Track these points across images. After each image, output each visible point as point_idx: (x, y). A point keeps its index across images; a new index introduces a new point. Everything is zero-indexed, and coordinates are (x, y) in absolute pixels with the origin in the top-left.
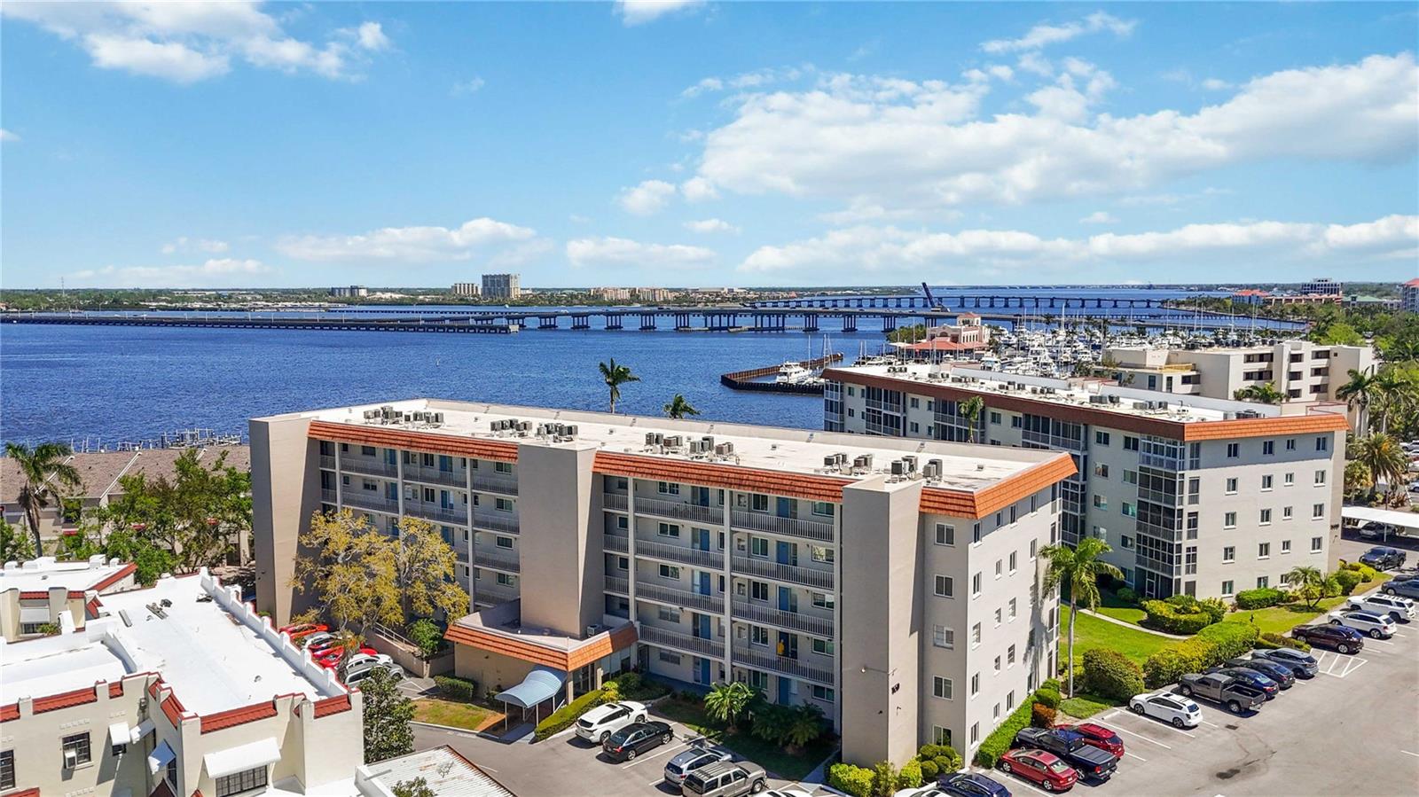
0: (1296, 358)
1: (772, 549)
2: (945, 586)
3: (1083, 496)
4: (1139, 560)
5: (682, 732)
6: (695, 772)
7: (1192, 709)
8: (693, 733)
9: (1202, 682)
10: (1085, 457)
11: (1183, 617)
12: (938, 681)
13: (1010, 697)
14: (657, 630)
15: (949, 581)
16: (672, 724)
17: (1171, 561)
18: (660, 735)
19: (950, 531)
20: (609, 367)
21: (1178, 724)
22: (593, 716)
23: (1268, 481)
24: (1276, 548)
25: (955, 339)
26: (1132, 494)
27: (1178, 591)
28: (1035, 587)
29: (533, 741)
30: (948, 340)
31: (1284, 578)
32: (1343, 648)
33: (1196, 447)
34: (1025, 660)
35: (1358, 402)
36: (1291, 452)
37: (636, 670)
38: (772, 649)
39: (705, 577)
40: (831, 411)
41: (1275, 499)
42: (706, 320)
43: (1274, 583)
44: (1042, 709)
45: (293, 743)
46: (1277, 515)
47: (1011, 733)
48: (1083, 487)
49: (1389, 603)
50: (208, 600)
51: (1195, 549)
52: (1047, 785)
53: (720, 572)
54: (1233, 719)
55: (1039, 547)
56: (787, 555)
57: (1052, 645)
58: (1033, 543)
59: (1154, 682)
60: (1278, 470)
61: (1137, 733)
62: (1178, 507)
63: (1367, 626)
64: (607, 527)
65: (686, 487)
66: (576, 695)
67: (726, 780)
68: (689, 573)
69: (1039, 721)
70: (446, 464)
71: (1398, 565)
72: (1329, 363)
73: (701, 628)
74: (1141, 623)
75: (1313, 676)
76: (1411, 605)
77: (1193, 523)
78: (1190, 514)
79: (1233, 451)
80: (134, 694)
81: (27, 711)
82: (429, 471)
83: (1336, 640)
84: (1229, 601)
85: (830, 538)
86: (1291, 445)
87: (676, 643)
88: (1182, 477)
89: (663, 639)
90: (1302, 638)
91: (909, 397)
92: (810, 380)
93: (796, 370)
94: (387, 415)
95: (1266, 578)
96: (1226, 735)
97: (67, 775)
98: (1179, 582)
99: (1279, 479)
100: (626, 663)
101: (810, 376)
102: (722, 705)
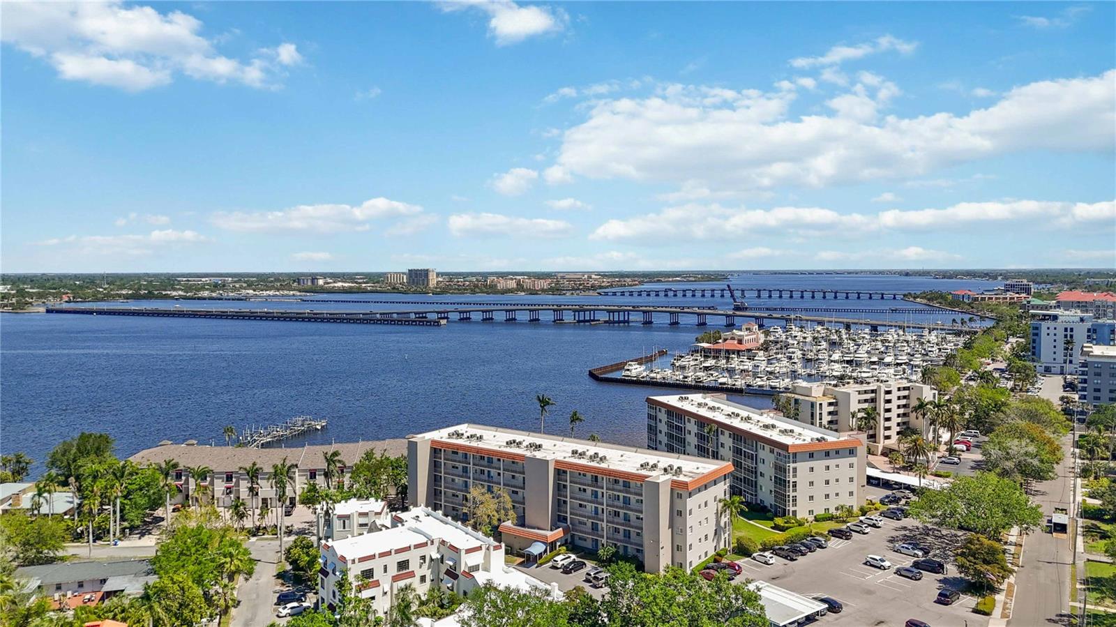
0: (888, 392)
1: (621, 498)
2: (680, 513)
3: (756, 472)
4: (775, 501)
5: (590, 565)
6: (597, 575)
7: (771, 558)
8: (593, 564)
9: (780, 549)
10: (756, 455)
11: (786, 525)
12: (678, 546)
13: (706, 553)
14: (577, 528)
15: (681, 511)
16: (586, 562)
17: (786, 500)
18: (583, 565)
19: (681, 494)
20: (541, 398)
21: (766, 563)
22: (558, 558)
23: (828, 468)
24: (832, 496)
25: (740, 342)
26: (773, 472)
27: (789, 514)
28: (717, 513)
29: (537, 567)
30: (736, 342)
31: (835, 509)
32: (844, 537)
33: (795, 455)
34: (713, 540)
35: (921, 414)
36: (838, 455)
37: (570, 543)
38: (621, 536)
39: (596, 508)
40: (651, 418)
41: (831, 475)
42: (575, 315)
43: (832, 511)
44: (717, 557)
45: (487, 558)
46: (832, 482)
47: (704, 565)
48: (755, 468)
49: (872, 520)
50: (428, 515)
51: (796, 496)
53: (602, 507)
54: (787, 562)
55: (718, 499)
56: (627, 501)
57: (726, 535)
58: (715, 497)
59: (764, 550)
60: (831, 462)
61: (750, 565)
62: (788, 479)
63: (858, 529)
64: (560, 488)
65: (589, 475)
66: (550, 552)
68: (590, 507)
69: (715, 561)
70: (490, 461)
71: (898, 503)
72: (909, 393)
73: (595, 527)
74: (772, 528)
75: (826, 547)
76: (880, 521)
77: (795, 486)
78: (793, 482)
79: (811, 455)
80: (436, 544)
81: (412, 548)
82: (482, 462)
83: (843, 534)
84: (811, 518)
85: (641, 495)
86: (837, 452)
87: (585, 533)
88: (789, 466)
89: (581, 532)
90: (830, 534)
91: (686, 417)
92: (645, 374)
93: (634, 367)
94: (459, 435)
95: (828, 509)
96: (782, 567)
97: (421, 567)
98: (789, 510)
99: (832, 467)
100: (566, 540)
101: (644, 371)
102: (604, 555)
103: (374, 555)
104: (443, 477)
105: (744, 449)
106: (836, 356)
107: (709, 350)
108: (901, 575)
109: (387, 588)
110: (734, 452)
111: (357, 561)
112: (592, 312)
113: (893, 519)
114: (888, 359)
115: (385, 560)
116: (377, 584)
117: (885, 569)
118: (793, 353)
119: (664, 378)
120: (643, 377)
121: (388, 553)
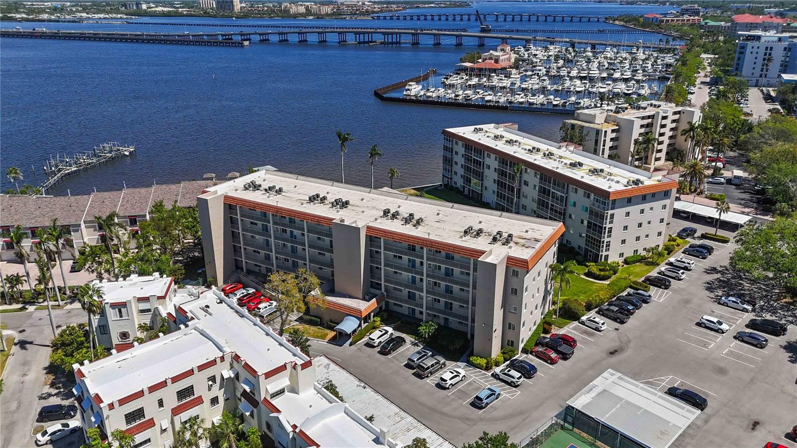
0: (664, 118)
1: (443, 269)
2: (515, 292)
3: (564, 213)
4: (586, 245)
5: (409, 339)
6: (421, 364)
8: (413, 340)
9: (607, 310)
10: (567, 197)
11: (602, 273)
12: (510, 324)
13: (535, 322)
14: (393, 296)
15: (516, 290)
17: (600, 246)
18: (402, 342)
19: (518, 272)
20: (339, 134)
21: (597, 329)
22: (375, 335)
23: (642, 211)
24: (643, 238)
25: (497, 61)
26: (586, 217)
27: (601, 259)
28: (546, 279)
29: (351, 345)
30: (493, 61)
31: (645, 249)
32: (663, 287)
33: (614, 201)
34: (541, 307)
35: (690, 137)
36: (653, 198)
37: (385, 311)
38: (441, 306)
40: (447, 150)
42: (356, 37)
43: (641, 252)
44: (546, 326)
45: (294, 379)
46: (644, 224)
47: (535, 339)
49: (684, 262)
50: (221, 302)
51: (610, 242)
52: (549, 361)
53: (421, 277)
54: (617, 325)
55: (548, 265)
56: (449, 273)
57: (551, 296)
59: (589, 308)
60: (646, 206)
61: (582, 334)
62: (604, 226)
63: (674, 275)
64: (372, 256)
65: (405, 243)
67: (432, 366)
68: (406, 275)
69: (544, 332)
70: (292, 220)
71: (693, 235)
72: (680, 117)
73: (412, 297)
74: (585, 274)
75: (650, 302)
76: (693, 264)
77: (610, 232)
78: (609, 228)
79: (629, 201)
80: (228, 360)
81: (195, 371)
82: (283, 222)
83: (661, 283)
84: (621, 260)
85: (468, 269)
86: (653, 195)
87: (401, 301)
88: (607, 213)
89: (396, 299)
90: (648, 282)
91: (486, 153)
92: (422, 93)
93: (414, 87)
94: (255, 187)
95: (637, 250)
96: (614, 333)
97: (210, 389)
98: (602, 255)
99: (647, 210)
100: (381, 308)
101: (421, 90)
102: (426, 332)
103: (142, 391)
104: (241, 234)
105: (552, 190)
106: (574, 73)
107: (472, 69)
108: (743, 341)
109: (166, 424)
110: (540, 192)
111: (116, 405)
112: (370, 34)
113: (698, 257)
114: (617, 75)
115: (159, 394)
116: (151, 423)
117: (723, 333)
118: (540, 70)
119: (439, 97)
120: (421, 96)
121: (163, 384)
